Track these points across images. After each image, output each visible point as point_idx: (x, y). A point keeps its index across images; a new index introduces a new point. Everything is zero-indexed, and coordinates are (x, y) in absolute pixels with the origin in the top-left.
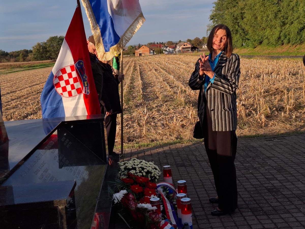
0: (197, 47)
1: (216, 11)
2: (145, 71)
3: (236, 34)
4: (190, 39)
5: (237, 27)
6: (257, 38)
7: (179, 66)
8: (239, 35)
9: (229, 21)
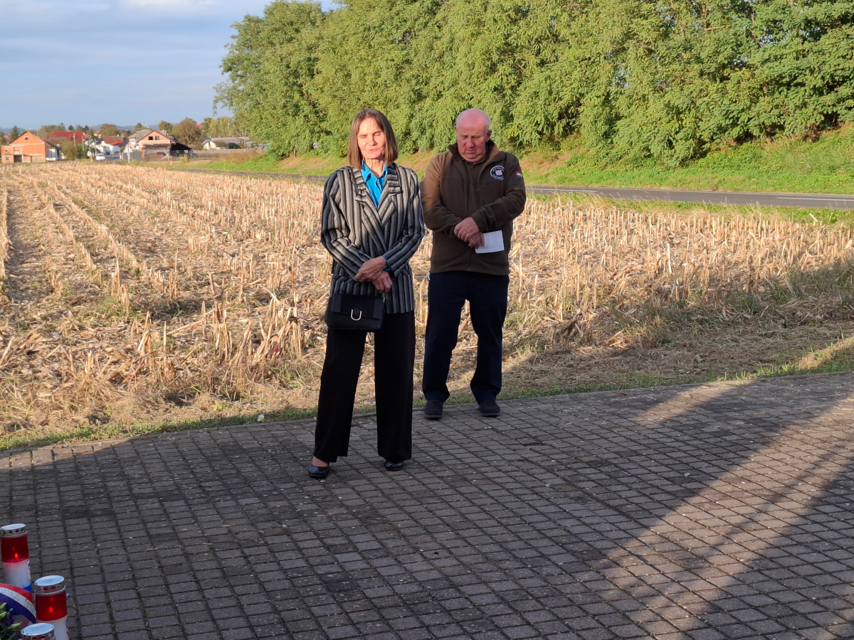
0: (189, 146)
1: (238, 47)
2: (25, 207)
3: (296, 114)
4: (168, 121)
5: (297, 96)
7: (130, 198)
8: (302, 119)
9: (275, 79)
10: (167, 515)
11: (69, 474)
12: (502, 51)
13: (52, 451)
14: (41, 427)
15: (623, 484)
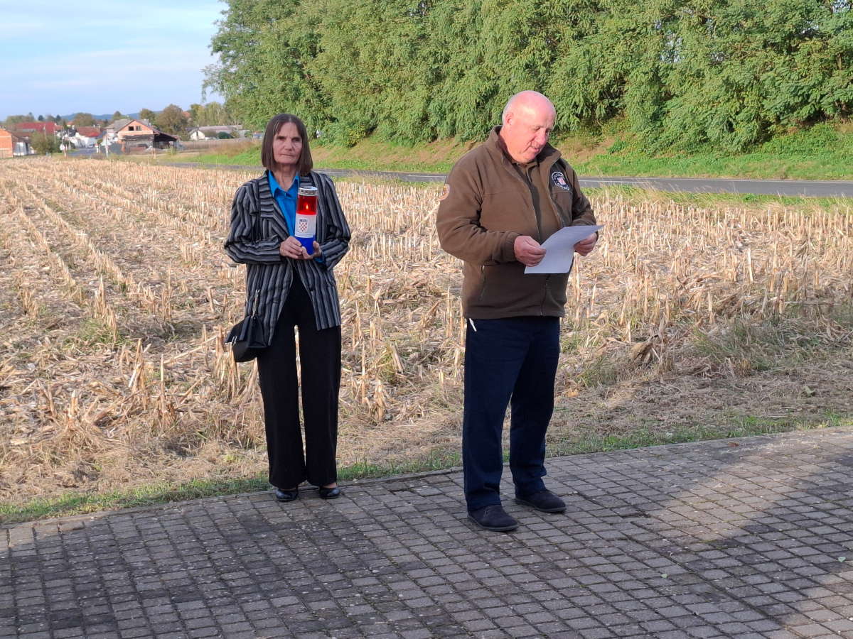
0: (173, 136)
1: (229, 24)
3: (296, 99)
5: (297, 78)
6: (357, 115)
7: (111, 199)
8: (303, 104)
9: (273, 59)
10: (183, 622)
11: (56, 562)
12: (534, 24)
13: (33, 529)
14: (16, 486)
15: (761, 573)
